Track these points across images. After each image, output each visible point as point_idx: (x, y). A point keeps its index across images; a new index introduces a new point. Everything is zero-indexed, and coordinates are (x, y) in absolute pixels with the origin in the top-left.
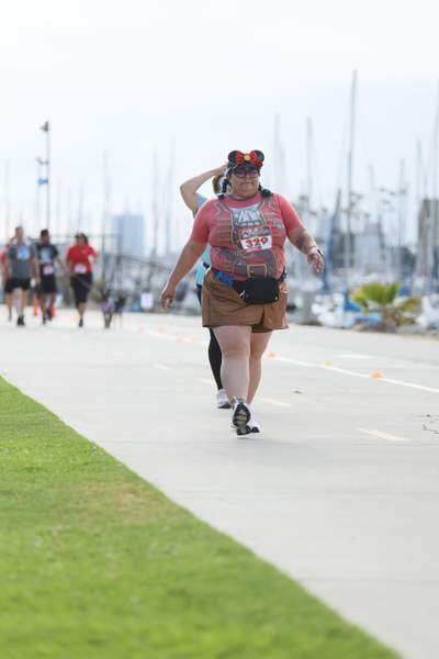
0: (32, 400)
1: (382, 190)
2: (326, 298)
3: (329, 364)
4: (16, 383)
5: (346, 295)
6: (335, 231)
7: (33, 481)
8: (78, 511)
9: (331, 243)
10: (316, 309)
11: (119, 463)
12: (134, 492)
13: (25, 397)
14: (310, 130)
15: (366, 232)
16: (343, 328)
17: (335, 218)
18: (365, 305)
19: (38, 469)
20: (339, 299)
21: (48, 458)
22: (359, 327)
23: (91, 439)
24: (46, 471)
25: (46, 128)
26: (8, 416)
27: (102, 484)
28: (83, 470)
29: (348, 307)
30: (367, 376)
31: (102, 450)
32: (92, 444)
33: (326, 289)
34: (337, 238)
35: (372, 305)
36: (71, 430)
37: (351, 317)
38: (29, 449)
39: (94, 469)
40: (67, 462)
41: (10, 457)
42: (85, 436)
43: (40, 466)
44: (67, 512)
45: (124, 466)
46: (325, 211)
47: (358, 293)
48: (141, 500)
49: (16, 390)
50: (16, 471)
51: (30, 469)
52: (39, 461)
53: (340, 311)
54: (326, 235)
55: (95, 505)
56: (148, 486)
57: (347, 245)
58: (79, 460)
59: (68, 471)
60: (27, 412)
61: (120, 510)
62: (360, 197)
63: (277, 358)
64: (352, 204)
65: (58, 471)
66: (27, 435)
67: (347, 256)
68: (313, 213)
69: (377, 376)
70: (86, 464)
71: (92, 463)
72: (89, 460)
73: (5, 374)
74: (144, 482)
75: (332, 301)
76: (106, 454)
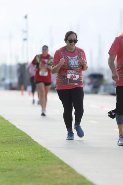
0: (20, 130)
4: (14, 123)
7: (21, 165)
8: (39, 177)
11: (56, 156)
12: (62, 169)
13: (18, 129)
19: (23, 160)
21: (27, 155)
23: (44, 147)
24: (26, 160)
25: (26, 17)
26: (10, 137)
27: (49, 165)
28: (41, 160)
31: (49, 151)
32: (45, 149)
36: (37, 143)
38: (19, 151)
39: (45, 160)
40: (35, 156)
41: (11, 155)
42: (42, 145)
43: (23, 158)
44: (34, 178)
45: (58, 158)
48: (65, 172)
49: (14, 126)
50: (14, 160)
51: (20, 160)
52: (23, 156)
55: (46, 175)
56: (68, 166)
58: (40, 156)
59: (35, 160)
60: (19, 135)
61: (57, 176)
65: (31, 160)
66: (18, 145)
70: (43, 157)
71: (45, 156)
72: (44, 156)
73: (10, 120)
74: (66, 164)
76: (51, 153)
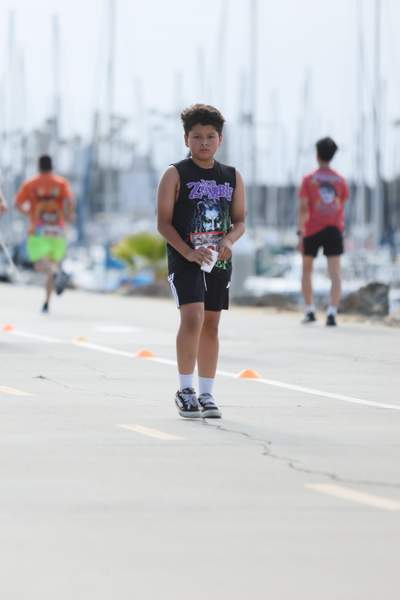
1: (153, 112)
2: (81, 253)
3: (81, 339)
5: (108, 247)
6: (92, 165)
9: (87, 181)
10: (69, 267)
14: (56, 29)
15: (133, 168)
16: (103, 292)
17: (92, 149)
18: (131, 262)
20: (98, 253)
22: (124, 290)
29: (110, 264)
30: (132, 355)
33: (82, 240)
34: (94, 175)
35: (141, 261)
37: (114, 277)
46: (78, 139)
47: (122, 247)
53: (100, 269)
54: (81, 170)
57: (109, 185)
62: (124, 121)
63: (15, 332)
64: (113, 131)
67: (108, 199)
68: (62, 143)
69: (145, 354)
75: (88, 255)
